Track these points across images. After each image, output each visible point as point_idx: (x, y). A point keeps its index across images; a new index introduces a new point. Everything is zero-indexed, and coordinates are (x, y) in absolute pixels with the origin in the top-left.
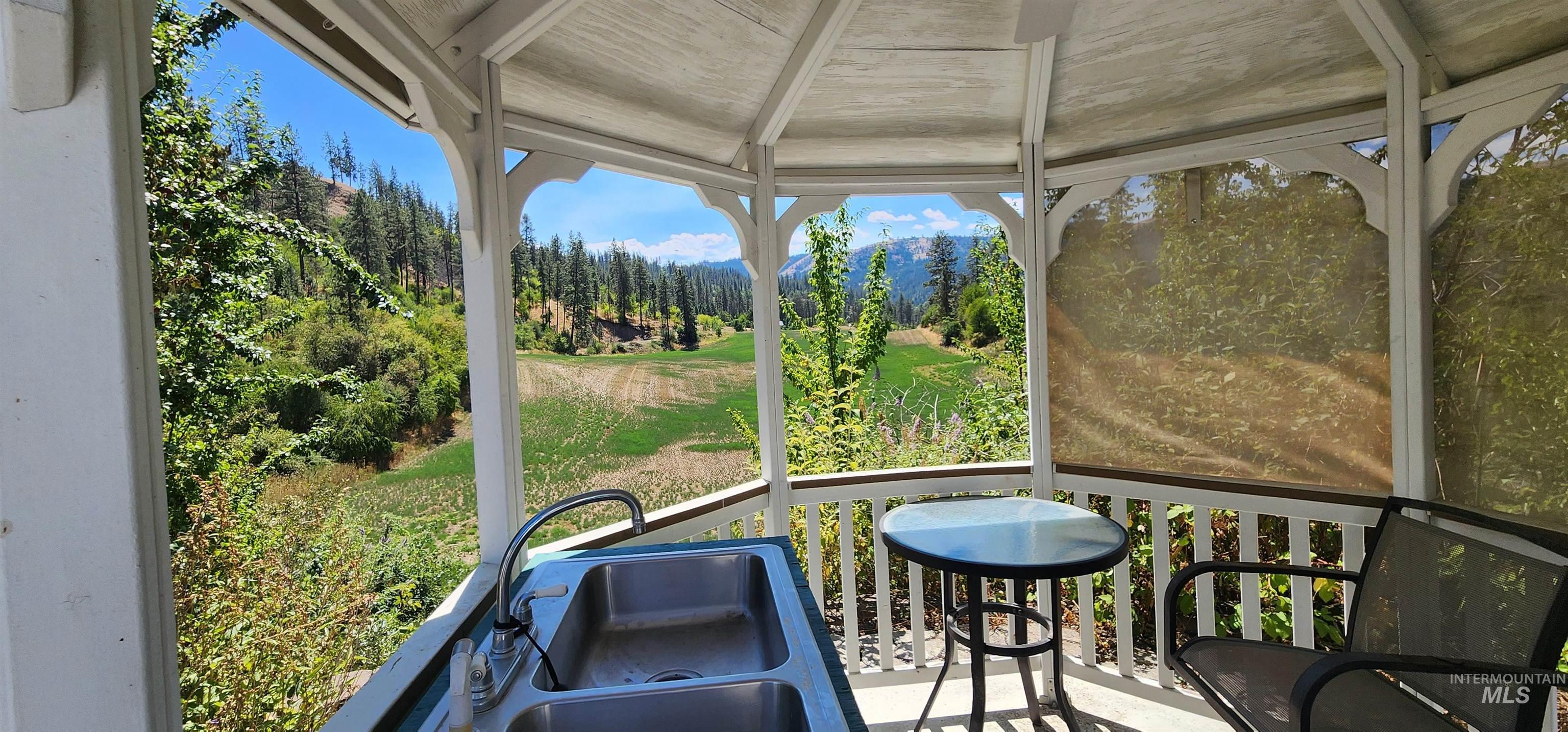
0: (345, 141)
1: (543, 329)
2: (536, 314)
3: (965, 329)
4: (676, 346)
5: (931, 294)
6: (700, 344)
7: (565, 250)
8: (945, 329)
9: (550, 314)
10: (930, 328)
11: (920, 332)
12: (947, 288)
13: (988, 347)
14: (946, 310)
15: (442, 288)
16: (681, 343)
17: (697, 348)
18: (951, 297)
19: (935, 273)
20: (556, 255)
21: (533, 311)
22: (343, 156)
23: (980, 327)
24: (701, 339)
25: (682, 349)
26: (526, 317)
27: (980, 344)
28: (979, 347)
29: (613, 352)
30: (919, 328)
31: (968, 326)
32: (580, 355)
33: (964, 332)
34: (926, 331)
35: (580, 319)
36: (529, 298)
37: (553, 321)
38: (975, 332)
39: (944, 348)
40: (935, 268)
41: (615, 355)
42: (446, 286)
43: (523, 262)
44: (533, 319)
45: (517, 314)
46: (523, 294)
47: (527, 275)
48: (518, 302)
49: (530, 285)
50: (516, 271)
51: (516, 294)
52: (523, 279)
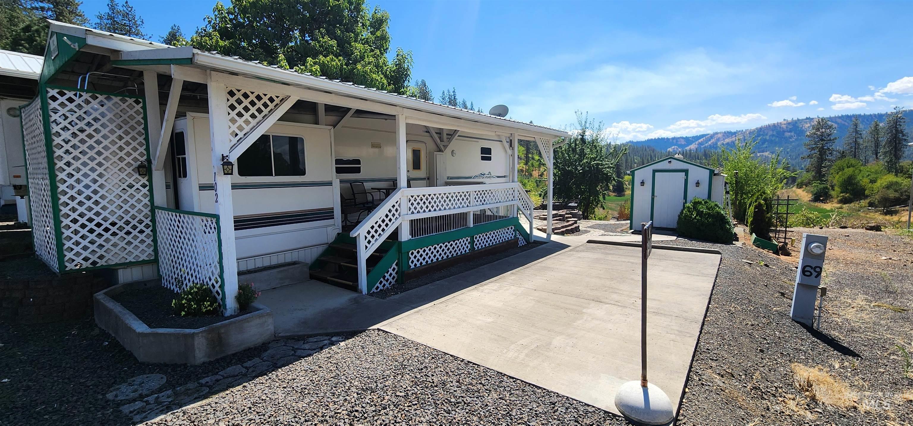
0: (454, 92)
3: (834, 190)
4: (611, 193)
5: (807, 163)
6: (626, 193)
8: (815, 190)
10: (802, 189)
11: (794, 192)
12: (821, 159)
13: (852, 205)
14: (819, 176)
16: (614, 192)
17: (624, 195)
18: (824, 167)
19: (813, 149)
21: (534, 172)
22: (453, 98)
23: (847, 189)
24: (627, 190)
25: (616, 196)
26: (531, 175)
27: (844, 201)
28: (845, 203)
30: (794, 189)
31: (836, 188)
33: (832, 193)
34: (800, 191)
36: (533, 166)
38: (841, 192)
39: (812, 203)
40: (814, 146)
43: (531, 147)
44: (534, 176)
45: (527, 174)
46: (530, 164)
47: (533, 154)
48: (527, 168)
49: (533, 159)
50: (527, 151)
51: (526, 164)
52: (530, 156)
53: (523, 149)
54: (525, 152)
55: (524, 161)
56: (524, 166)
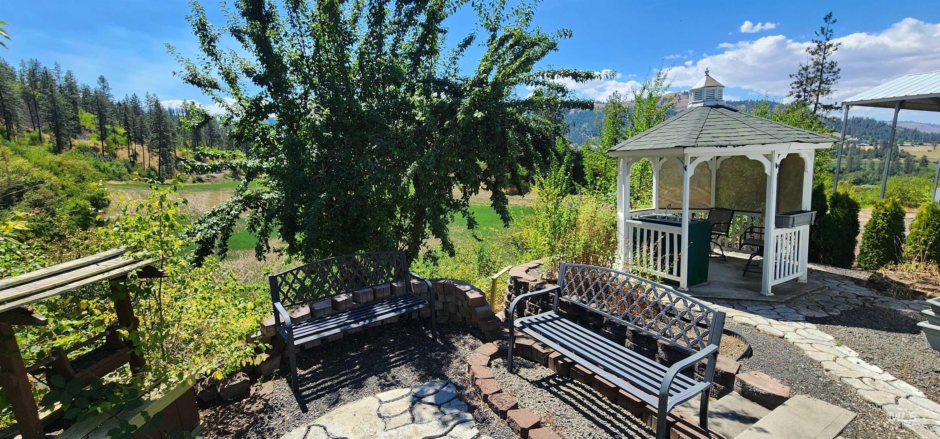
1: (133, 166)
2: (123, 154)
7: (145, 107)
9: (136, 154)
15: (28, 131)
20: (136, 109)
21: (120, 151)
26: (115, 156)
29: (194, 182)
32: (167, 184)
35: (165, 159)
36: (115, 141)
37: (140, 160)
41: (196, 184)
42: (31, 130)
43: (107, 114)
44: (121, 157)
45: (105, 154)
46: (109, 138)
47: (112, 124)
48: (105, 145)
49: (114, 132)
50: (101, 120)
51: (102, 138)
52: (108, 127)
53: (92, 116)
54: (97, 121)
55: (96, 135)
56: (100, 143)
